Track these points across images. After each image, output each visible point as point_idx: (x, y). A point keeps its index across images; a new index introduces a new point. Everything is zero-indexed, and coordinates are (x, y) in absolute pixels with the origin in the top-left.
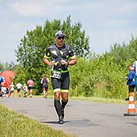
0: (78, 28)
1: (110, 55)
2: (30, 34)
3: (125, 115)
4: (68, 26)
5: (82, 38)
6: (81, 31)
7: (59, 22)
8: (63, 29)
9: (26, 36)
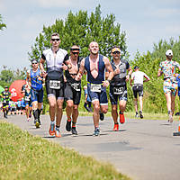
0: (110, 21)
1: (153, 56)
2: (48, 31)
3: (175, 134)
4: (98, 19)
5: (117, 34)
6: (115, 24)
7: (86, 14)
8: (91, 23)
9: (43, 34)
